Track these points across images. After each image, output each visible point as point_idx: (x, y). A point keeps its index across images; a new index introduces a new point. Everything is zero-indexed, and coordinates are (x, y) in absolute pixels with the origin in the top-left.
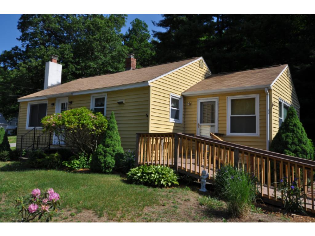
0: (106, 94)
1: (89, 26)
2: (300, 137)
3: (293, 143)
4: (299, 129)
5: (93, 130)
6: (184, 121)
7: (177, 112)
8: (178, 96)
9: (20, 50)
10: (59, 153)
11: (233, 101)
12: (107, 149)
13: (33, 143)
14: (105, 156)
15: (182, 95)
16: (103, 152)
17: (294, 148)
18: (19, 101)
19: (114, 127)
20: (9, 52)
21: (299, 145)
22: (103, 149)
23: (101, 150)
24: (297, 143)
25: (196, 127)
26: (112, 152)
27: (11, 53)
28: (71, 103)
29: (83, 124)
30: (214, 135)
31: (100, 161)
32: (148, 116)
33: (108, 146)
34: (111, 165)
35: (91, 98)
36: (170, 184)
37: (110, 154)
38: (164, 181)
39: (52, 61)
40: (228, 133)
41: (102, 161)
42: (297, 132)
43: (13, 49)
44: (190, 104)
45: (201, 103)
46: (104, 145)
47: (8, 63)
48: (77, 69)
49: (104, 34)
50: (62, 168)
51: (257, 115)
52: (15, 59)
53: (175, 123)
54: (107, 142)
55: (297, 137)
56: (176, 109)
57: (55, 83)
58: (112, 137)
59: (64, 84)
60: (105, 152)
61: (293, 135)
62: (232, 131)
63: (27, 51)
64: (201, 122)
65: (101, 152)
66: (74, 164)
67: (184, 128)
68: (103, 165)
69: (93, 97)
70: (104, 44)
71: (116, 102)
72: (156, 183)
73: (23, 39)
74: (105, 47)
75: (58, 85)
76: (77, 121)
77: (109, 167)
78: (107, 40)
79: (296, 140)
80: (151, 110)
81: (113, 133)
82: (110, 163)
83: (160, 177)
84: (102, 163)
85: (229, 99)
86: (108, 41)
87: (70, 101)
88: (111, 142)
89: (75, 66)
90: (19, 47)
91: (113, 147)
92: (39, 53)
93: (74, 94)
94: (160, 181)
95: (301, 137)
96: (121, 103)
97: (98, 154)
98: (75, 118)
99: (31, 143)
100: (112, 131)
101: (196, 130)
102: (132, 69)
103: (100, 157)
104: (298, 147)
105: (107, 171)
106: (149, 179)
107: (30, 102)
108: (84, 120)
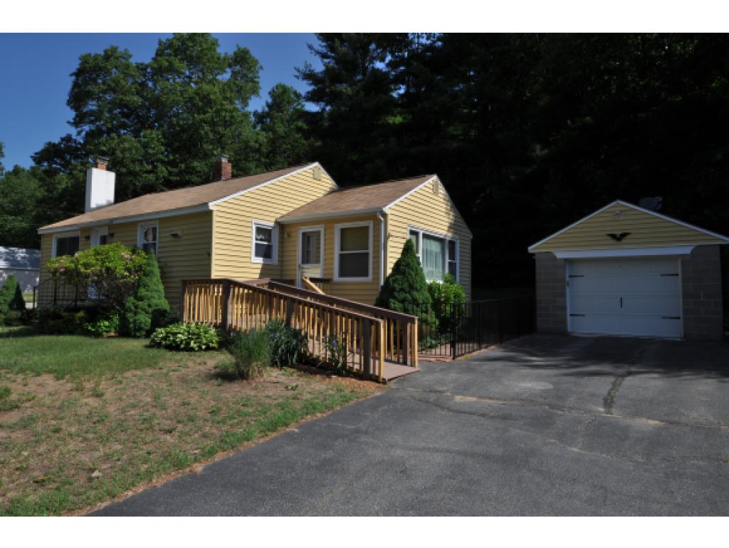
0: (157, 222)
1: (191, 99)
2: (411, 282)
3: (402, 290)
4: (413, 270)
5: (124, 277)
6: (281, 261)
7: (269, 248)
8: (269, 223)
9: (75, 141)
10: (86, 313)
11: (343, 231)
12: (140, 303)
13: (53, 298)
14: (136, 313)
15: (277, 223)
16: (133, 308)
17: (402, 296)
18: (39, 233)
19: (151, 272)
20: (54, 145)
21: (409, 293)
22: (133, 303)
23: (131, 305)
24: (407, 289)
25: (296, 270)
26: (147, 307)
27: (60, 147)
28: (112, 235)
29: (108, 269)
30: (308, 281)
31: (128, 321)
32: (209, 254)
33: (141, 299)
34: (143, 325)
35: (139, 229)
36: (204, 347)
37: (144, 310)
38: (195, 343)
39: (96, 167)
40: (336, 278)
41: (131, 320)
42: (410, 274)
43: (63, 139)
44: (289, 236)
45: (304, 234)
46: (136, 298)
47: (56, 163)
48: (170, 173)
49: (218, 112)
50: (87, 333)
51: (371, 251)
52: (68, 157)
53: (264, 265)
54: (140, 293)
55: (408, 281)
56: (266, 243)
57: (103, 202)
58: (148, 286)
59: (118, 205)
60: (136, 307)
61: (403, 278)
62: (342, 274)
63: (86, 142)
64: (303, 263)
65: (130, 308)
66: (100, 326)
67: (282, 271)
68: (132, 325)
69: (142, 226)
70: (220, 129)
71: (168, 234)
72: (182, 346)
73: (77, 123)
74: (222, 136)
75: (109, 205)
76: (100, 263)
77: (140, 329)
78: (225, 122)
79: (406, 285)
80: (214, 246)
81: (151, 280)
82: (142, 322)
83: (189, 338)
84: (130, 323)
85: (338, 227)
86: (227, 124)
87: (111, 232)
88: (146, 293)
89: (167, 169)
90: (74, 137)
91: (149, 299)
92: (104, 145)
93: (114, 222)
94: (188, 344)
95: (413, 282)
96: (175, 236)
97: (127, 311)
98: (97, 260)
99: (50, 298)
100: (149, 278)
101: (296, 275)
102: (223, 178)
103: (129, 315)
104: (408, 295)
105: (138, 334)
106: (174, 341)
107: (56, 235)
108: (109, 262)
